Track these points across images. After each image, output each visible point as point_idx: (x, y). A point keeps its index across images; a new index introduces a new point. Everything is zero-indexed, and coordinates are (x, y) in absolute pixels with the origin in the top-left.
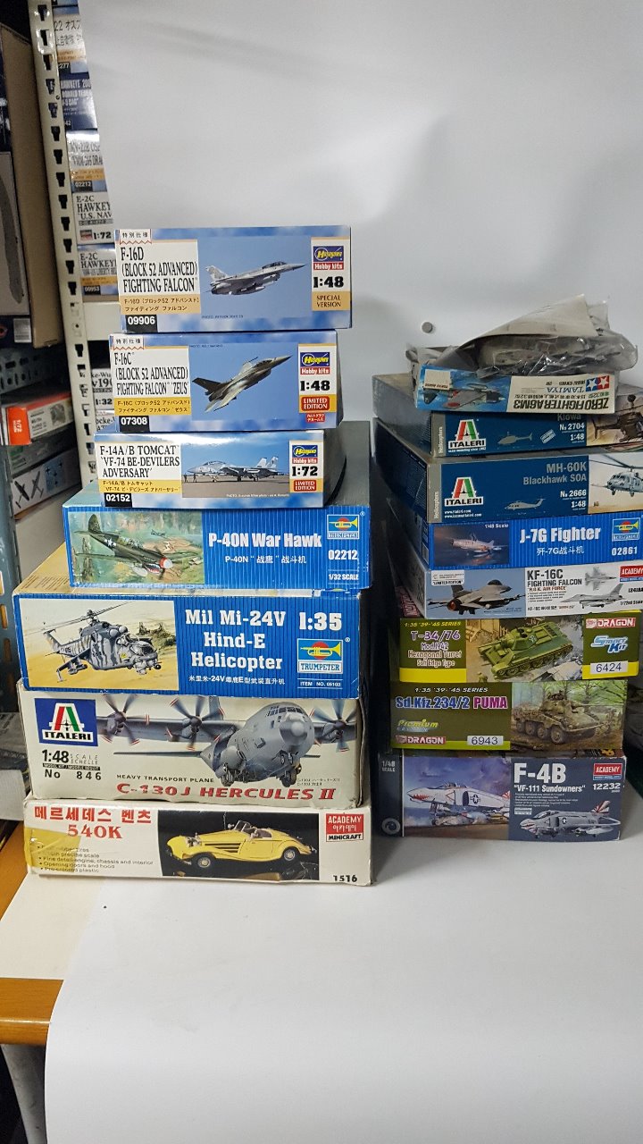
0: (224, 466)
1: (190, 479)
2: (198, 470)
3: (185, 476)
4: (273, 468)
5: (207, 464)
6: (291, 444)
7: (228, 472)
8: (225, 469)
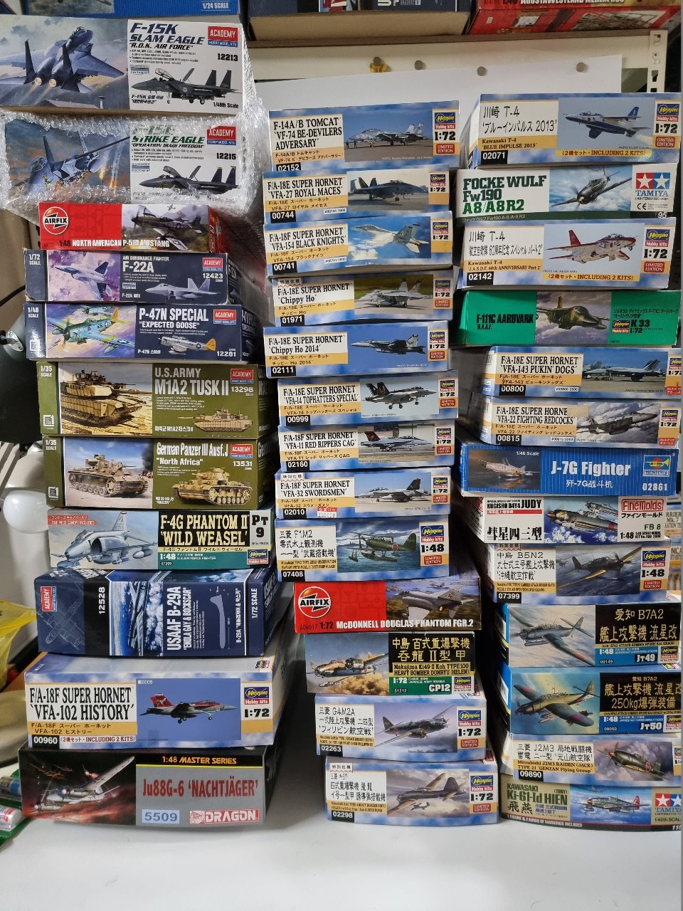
0: (379, 133)
1: (352, 145)
2: (358, 137)
3: (347, 144)
4: (419, 133)
5: (364, 132)
6: (434, 111)
7: (383, 137)
8: (380, 136)
